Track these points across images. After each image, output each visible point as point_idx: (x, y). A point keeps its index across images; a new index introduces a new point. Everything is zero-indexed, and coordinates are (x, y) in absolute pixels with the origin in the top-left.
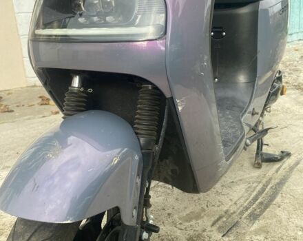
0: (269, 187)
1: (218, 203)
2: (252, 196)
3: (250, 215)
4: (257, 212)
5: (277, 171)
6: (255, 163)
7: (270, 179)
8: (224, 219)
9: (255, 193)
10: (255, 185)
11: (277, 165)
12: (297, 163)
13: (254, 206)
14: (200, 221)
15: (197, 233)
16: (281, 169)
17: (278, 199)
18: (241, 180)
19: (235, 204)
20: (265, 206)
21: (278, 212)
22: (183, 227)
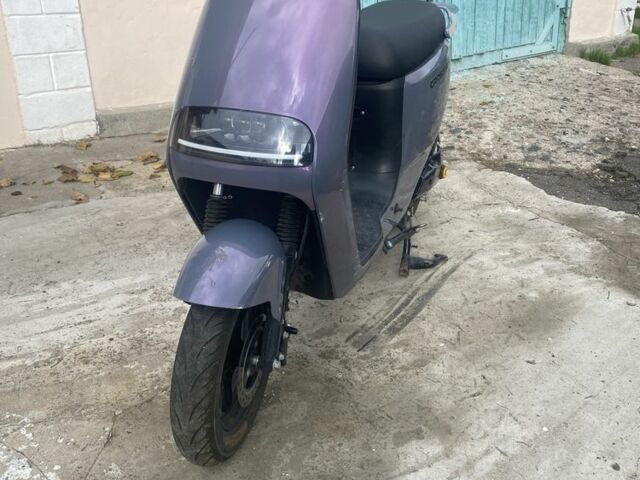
0: (415, 298)
1: (353, 318)
2: (394, 309)
3: (390, 329)
4: (397, 326)
5: (427, 280)
6: (400, 271)
7: (418, 289)
8: (360, 334)
9: (397, 306)
10: (398, 296)
11: (428, 273)
12: (454, 270)
13: (395, 319)
14: (333, 338)
15: (329, 349)
16: (433, 277)
17: (424, 311)
18: (382, 291)
19: (374, 318)
20: (408, 319)
21: (422, 325)
22: (313, 344)
